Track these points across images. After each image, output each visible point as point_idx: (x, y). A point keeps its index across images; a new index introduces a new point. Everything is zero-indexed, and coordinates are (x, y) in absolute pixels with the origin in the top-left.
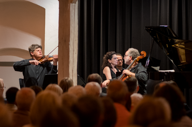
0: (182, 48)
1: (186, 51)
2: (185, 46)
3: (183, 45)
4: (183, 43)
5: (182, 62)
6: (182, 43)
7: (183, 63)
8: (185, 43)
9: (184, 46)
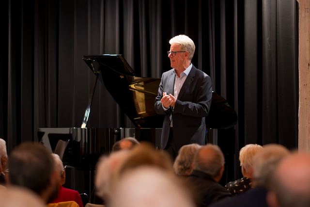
0: (140, 91)
1: (146, 95)
2: (145, 88)
3: (142, 86)
4: (142, 83)
5: (140, 113)
6: (140, 84)
7: (141, 115)
8: (145, 83)
9: (143, 88)
